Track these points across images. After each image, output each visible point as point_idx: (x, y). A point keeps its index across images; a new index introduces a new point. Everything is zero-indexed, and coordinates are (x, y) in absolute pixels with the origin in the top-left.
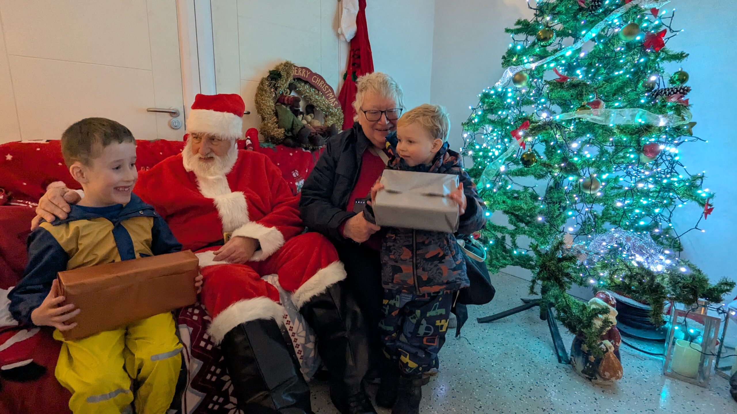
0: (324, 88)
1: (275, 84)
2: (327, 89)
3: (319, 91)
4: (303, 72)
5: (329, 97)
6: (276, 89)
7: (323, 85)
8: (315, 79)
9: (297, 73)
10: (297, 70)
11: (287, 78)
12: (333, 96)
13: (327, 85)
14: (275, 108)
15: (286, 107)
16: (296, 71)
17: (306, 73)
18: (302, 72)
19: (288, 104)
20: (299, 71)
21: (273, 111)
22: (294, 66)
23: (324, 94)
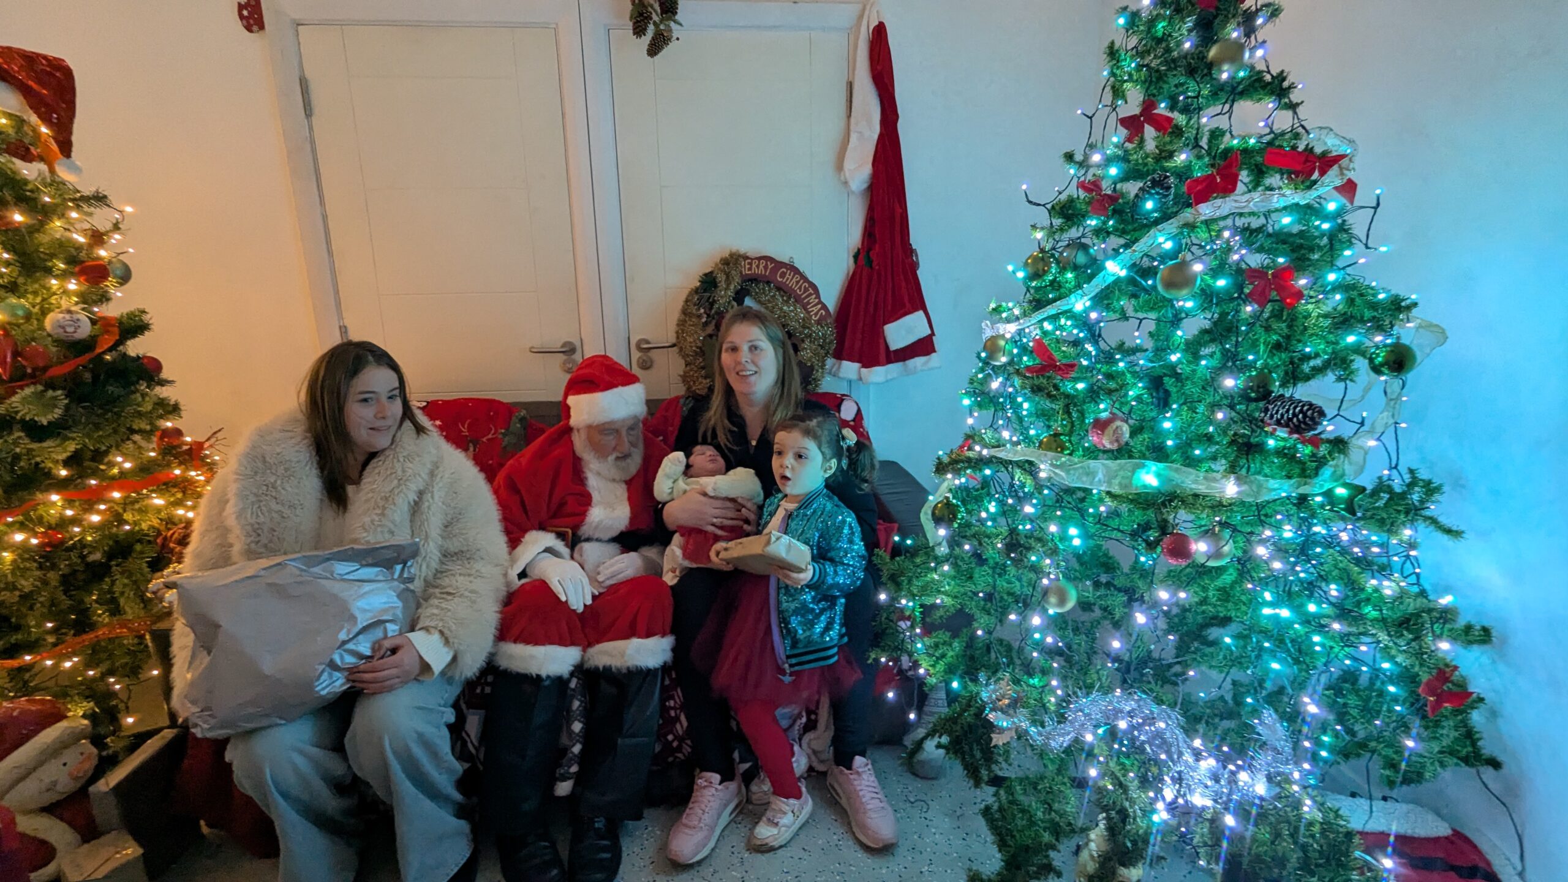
0: (800, 288)
1: (708, 298)
2: (806, 290)
4: (761, 266)
5: (808, 303)
6: (709, 307)
7: (797, 282)
8: (783, 275)
9: (750, 269)
10: (750, 263)
11: (728, 285)
12: (816, 301)
13: (806, 282)
16: (747, 266)
17: (766, 267)
18: (758, 266)
20: (754, 265)
21: (699, 348)
22: (746, 258)
23: (798, 300)
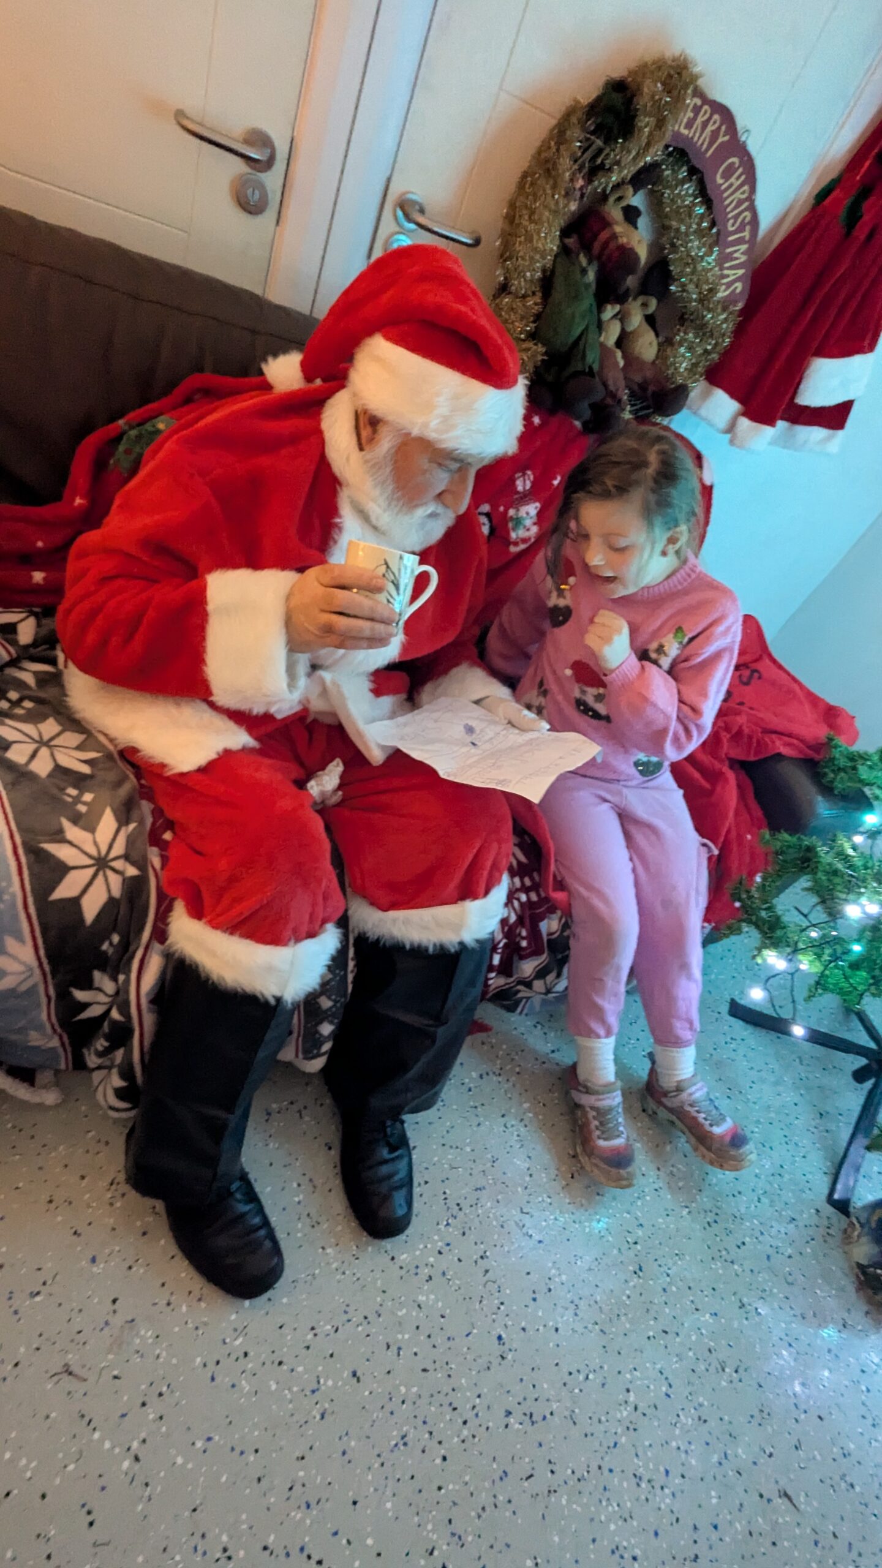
0: (736, 217)
1: (600, 151)
2: (741, 229)
3: (713, 224)
4: (711, 128)
5: (730, 257)
6: (590, 176)
7: (740, 202)
8: (728, 174)
9: (689, 125)
10: (697, 110)
11: (648, 145)
12: (743, 258)
13: (752, 209)
14: (555, 261)
15: (590, 262)
16: (690, 114)
17: (715, 135)
18: (705, 124)
19: (599, 257)
20: (700, 120)
21: (544, 271)
22: (698, 93)
23: (718, 240)
